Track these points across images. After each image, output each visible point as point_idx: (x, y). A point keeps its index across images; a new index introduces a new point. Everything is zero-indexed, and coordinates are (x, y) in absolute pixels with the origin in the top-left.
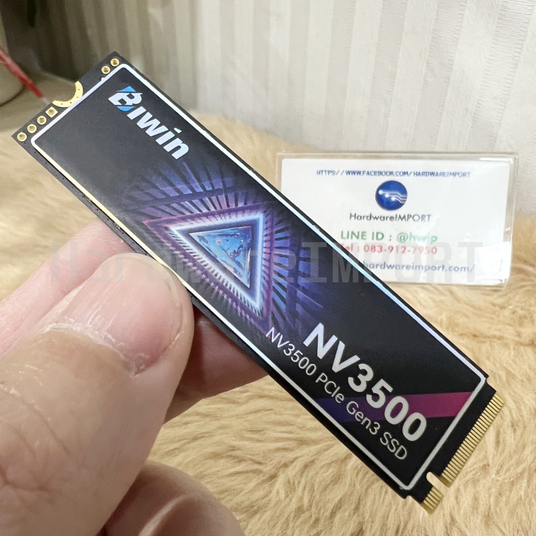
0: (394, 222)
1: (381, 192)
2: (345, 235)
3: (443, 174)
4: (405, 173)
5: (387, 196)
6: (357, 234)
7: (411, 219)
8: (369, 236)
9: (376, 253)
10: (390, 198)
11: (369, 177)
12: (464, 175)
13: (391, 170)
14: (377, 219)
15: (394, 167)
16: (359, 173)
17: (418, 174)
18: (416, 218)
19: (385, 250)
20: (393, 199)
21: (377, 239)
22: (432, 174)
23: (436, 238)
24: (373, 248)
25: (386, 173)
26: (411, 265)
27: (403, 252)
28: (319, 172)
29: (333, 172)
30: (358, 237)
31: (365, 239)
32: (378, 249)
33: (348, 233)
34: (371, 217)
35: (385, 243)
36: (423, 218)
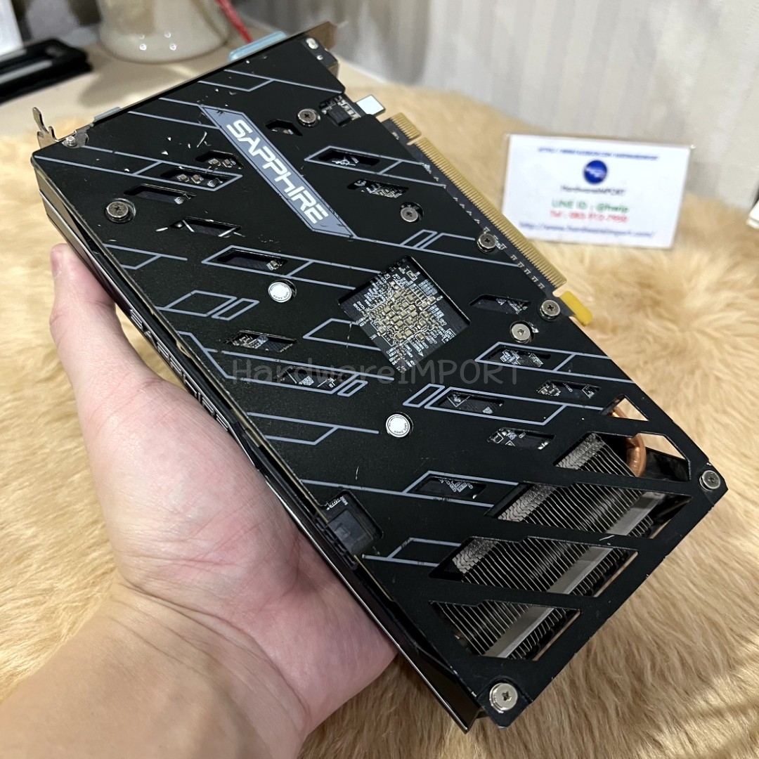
0: (596, 195)
1: (588, 169)
3: (637, 157)
4: (608, 155)
5: (593, 172)
6: (564, 202)
7: (608, 194)
8: (575, 204)
9: (579, 219)
10: (594, 174)
11: (581, 156)
12: (654, 158)
13: (597, 151)
15: (599, 148)
16: (572, 152)
17: (617, 156)
18: (612, 192)
19: (586, 217)
20: (596, 175)
21: (581, 208)
22: (630, 156)
24: (577, 215)
25: (592, 153)
26: (604, 229)
27: (600, 219)
29: (550, 150)
30: (565, 206)
31: (571, 208)
32: (580, 216)
34: (578, 189)
35: (587, 211)
36: (618, 192)
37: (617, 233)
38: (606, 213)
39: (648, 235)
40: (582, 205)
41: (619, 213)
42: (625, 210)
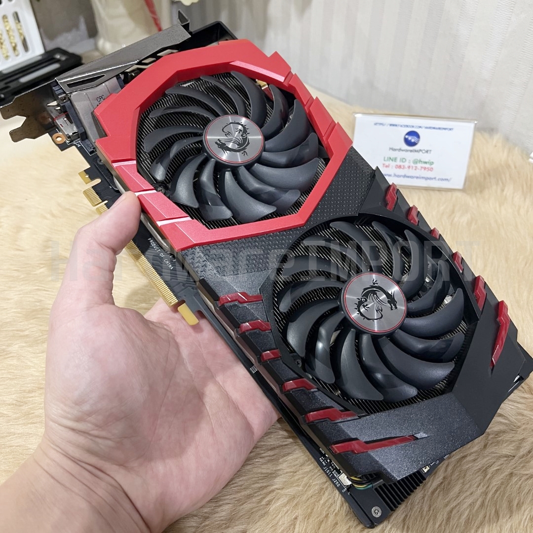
0: (412, 153)
1: (407, 137)
2: (386, 159)
3: (439, 128)
4: (420, 127)
5: (410, 138)
6: (392, 158)
7: (421, 152)
8: (398, 160)
9: (401, 169)
10: (411, 140)
11: (401, 128)
12: (450, 129)
13: (413, 125)
14: (403, 151)
15: (414, 123)
16: (396, 125)
17: (427, 128)
18: (424, 151)
19: (406, 168)
20: (413, 141)
21: (403, 162)
22: (434, 128)
23: (433, 162)
24: (400, 167)
25: (410, 126)
26: (418, 176)
27: (416, 169)
28: (376, 124)
29: (381, 124)
30: (392, 160)
31: (396, 162)
32: (402, 167)
33: (388, 158)
34: (400, 150)
35: (406, 164)
36: (427, 152)
37: (427, 179)
38: (419, 165)
39: (446, 180)
40: (403, 160)
41: (427, 166)
42: (432, 163)
